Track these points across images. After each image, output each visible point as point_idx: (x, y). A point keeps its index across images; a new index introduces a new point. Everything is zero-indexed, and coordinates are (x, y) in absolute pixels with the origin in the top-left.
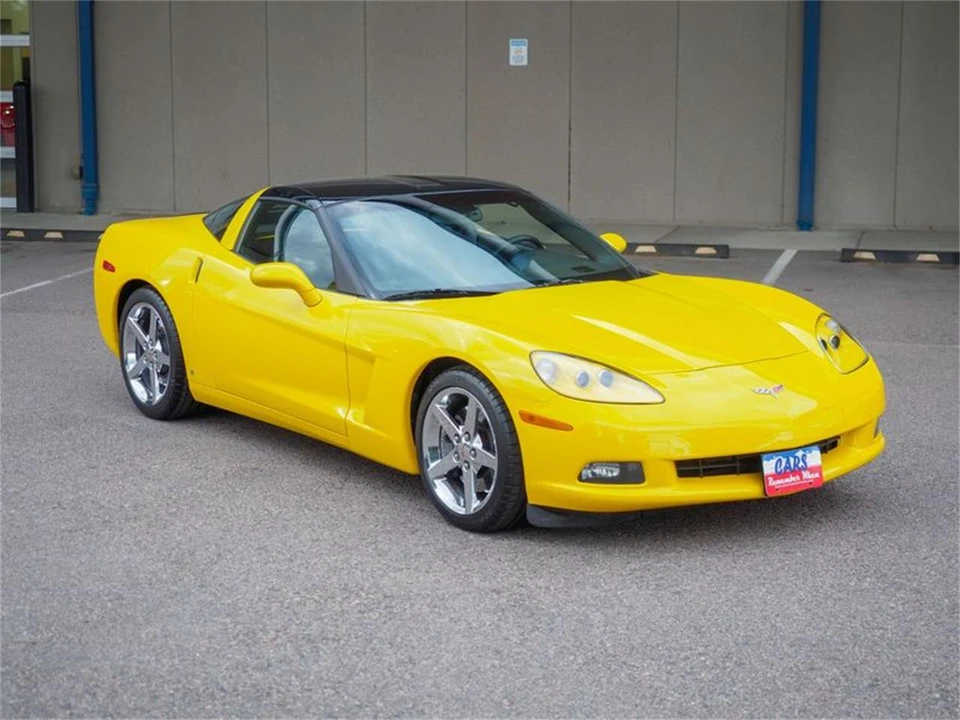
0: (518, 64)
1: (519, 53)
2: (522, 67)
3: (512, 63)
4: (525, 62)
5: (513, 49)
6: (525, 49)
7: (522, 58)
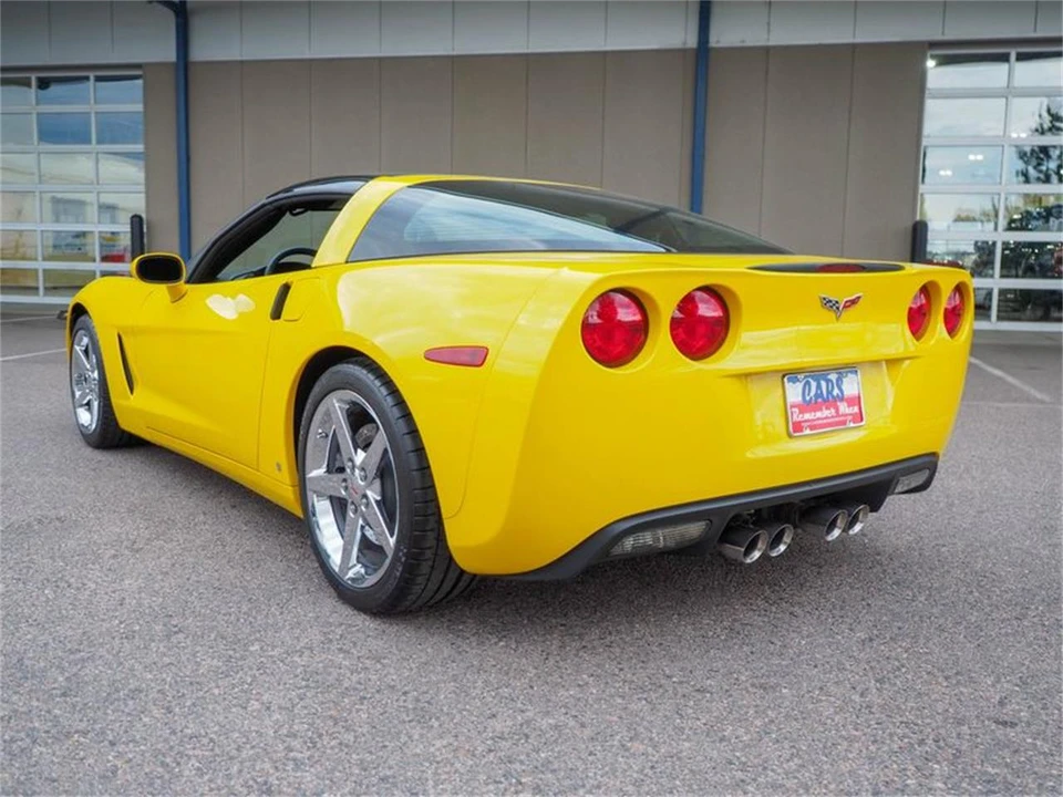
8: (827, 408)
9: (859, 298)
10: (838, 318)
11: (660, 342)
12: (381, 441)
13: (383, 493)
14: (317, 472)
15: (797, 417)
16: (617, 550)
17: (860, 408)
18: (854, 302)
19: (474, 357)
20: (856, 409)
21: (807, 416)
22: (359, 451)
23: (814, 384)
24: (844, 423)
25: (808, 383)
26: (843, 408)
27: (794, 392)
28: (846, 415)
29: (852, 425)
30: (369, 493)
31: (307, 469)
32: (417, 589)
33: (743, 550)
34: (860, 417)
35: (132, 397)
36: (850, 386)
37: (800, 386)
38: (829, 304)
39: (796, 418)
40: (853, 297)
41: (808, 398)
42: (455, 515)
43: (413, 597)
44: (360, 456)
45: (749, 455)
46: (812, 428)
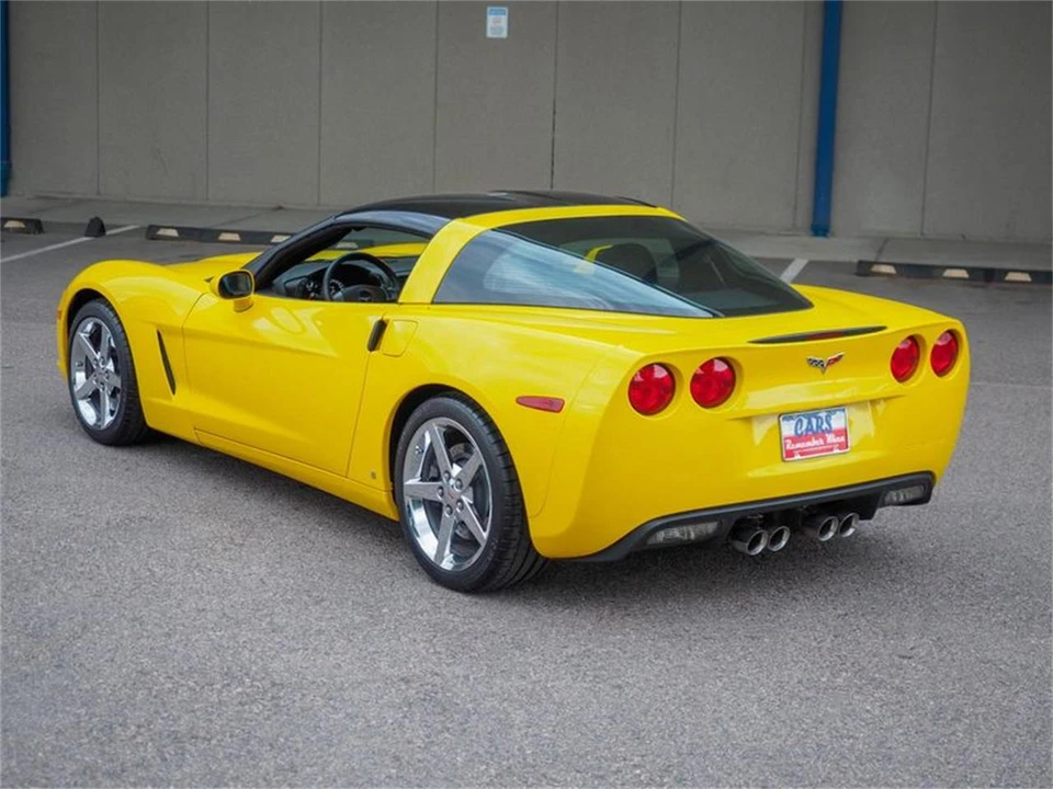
0: (496, 36)
1: (497, 24)
2: (501, 40)
3: (490, 34)
4: (504, 34)
5: (491, 19)
6: (504, 20)
7: (501, 29)
8: (816, 439)
9: (841, 356)
10: (823, 372)
11: (683, 398)
12: (477, 459)
13: (475, 499)
14: (412, 481)
15: (790, 446)
16: (651, 541)
17: (846, 438)
18: (836, 360)
19: (551, 405)
20: (843, 439)
21: (798, 446)
22: (455, 465)
23: (805, 421)
24: (832, 450)
25: (801, 421)
26: (831, 438)
27: (788, 429)
28: (833, 444)
29: (838, 451)
30: (464, 498)
31: (404, 479)
32: (503, 570)
33: (747, 544)
34: (844, 445)
35: (173, 397)
36: (837, 422)
37: (793, 423)
38: (812, 362)
39: (788, 447)
40: (836, 356)
41: (799, 432)
42: (538, 515)
43: (499, 577)
44: (456, 470)
45: (750, 474)
46: (802, 454)
